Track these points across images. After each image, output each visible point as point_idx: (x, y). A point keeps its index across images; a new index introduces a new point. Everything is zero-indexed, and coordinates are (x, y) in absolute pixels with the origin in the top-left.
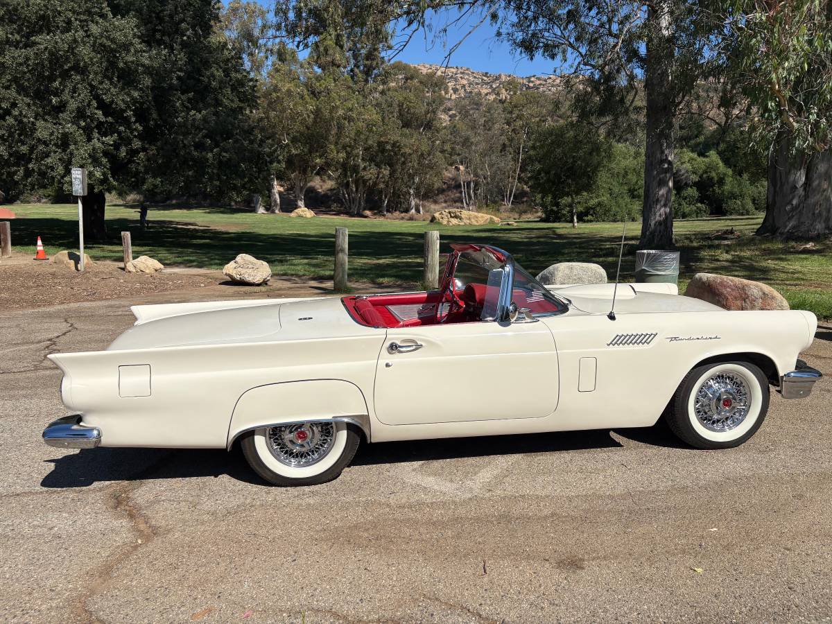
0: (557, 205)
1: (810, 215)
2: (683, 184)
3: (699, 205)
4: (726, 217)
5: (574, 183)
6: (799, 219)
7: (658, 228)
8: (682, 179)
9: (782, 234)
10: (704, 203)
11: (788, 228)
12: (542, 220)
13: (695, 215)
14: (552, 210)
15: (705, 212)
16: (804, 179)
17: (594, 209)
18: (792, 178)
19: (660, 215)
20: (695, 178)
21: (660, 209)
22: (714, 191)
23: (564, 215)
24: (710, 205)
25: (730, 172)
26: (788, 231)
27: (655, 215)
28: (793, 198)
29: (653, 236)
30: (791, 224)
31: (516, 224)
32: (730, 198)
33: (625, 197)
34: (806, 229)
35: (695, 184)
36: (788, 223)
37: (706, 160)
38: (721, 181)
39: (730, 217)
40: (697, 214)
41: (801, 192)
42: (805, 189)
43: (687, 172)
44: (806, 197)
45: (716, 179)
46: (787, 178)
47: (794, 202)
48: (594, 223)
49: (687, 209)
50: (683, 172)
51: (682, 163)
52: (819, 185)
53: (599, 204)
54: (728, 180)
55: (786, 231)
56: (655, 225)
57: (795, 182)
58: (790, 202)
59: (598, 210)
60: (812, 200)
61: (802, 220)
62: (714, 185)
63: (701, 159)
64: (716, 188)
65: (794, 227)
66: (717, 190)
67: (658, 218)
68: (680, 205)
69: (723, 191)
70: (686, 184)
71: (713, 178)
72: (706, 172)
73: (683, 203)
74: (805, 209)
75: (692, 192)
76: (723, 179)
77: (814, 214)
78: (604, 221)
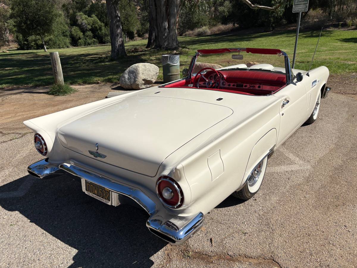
0: (27, 40)
1: (172, 39)
2: (85, 30)
3: (94, 39)
4: (106, 44)
5: (41, 28)
6: (168, 41)
7: (120, 48)
8: (84, 28)
9: (164, 48)
10: (96, 38)
11: (165, 45)
12: (18, 49)
13: (93, 44)
14: (24, 44)
15: (97, 42)
16: (167, 25)
17: (48, 42)
18: (163, 25)
19: (120, 42)
20: (89, 27)
21: (119, 39)
22: (98, 33)
23: (33, 46)
24: (98, 39)
25: (103, 24)
26: (165, 47)
27: (118, 42)
28: (165, 33)
29: (119, 51)
30: (166, 44)
31: (8, 52)
32: (105, 36)
33: (61, 36)
34: (171, 45)
35: (90, 30)
36: (165, 43)
37: (92, 19)
38: (100, 29)
39: (107, 44)
40: (94, 43)
41: (167, 30)
42: (168, 29)
43: (86, 24)
44: (169, 32)
45: (98, 27)
46: (162, 25)
47: (166, 35)
48: (50, 49)
49: (90, 41)
50: (84, 24)
51: (83, 20)
52: (173, 27)
53: (50, 40)
54: (103, 28)
55: (165, 46)
56: (118, 46)
57: (165, 26)
58: (164, 35)
59: (50, 42)
60: (171, 34)
61: (169, 42)
62: (98, 31)
63: (89, 18)
64: (99, 31)
65: (167, 45)
66: (100, 33)
67: (119, 43)
68: (86, 39)
69: (102, 33)
70: (86, 29)
71: (97, 27)
72: (94, 24)
73: (87, 38)
74: (169, 38)
75: (89, 33)
76: (101, 27)
77: (173, 39)
78: (54, 48)
